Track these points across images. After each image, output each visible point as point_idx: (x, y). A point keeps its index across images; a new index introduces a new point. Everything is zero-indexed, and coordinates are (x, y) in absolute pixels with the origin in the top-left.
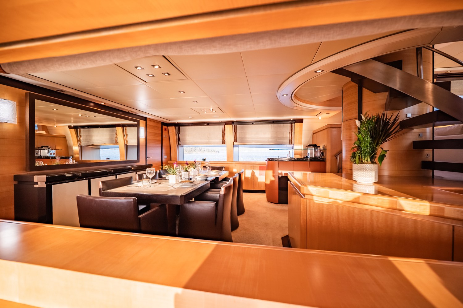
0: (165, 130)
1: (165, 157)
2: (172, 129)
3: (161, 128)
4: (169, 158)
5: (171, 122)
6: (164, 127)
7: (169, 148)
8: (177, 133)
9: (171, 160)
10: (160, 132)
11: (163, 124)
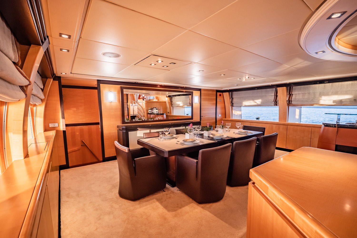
0: (220, 95)
1: (220, 115)
2: (226, 95)
3: (215, 95)
4: (224, 116)
5: (223, 89)
6: (218, 94)
7: (224, 109)
8: (231, 97)
9: (226, 118)
10: (215, 98)
11: (217, 91)
